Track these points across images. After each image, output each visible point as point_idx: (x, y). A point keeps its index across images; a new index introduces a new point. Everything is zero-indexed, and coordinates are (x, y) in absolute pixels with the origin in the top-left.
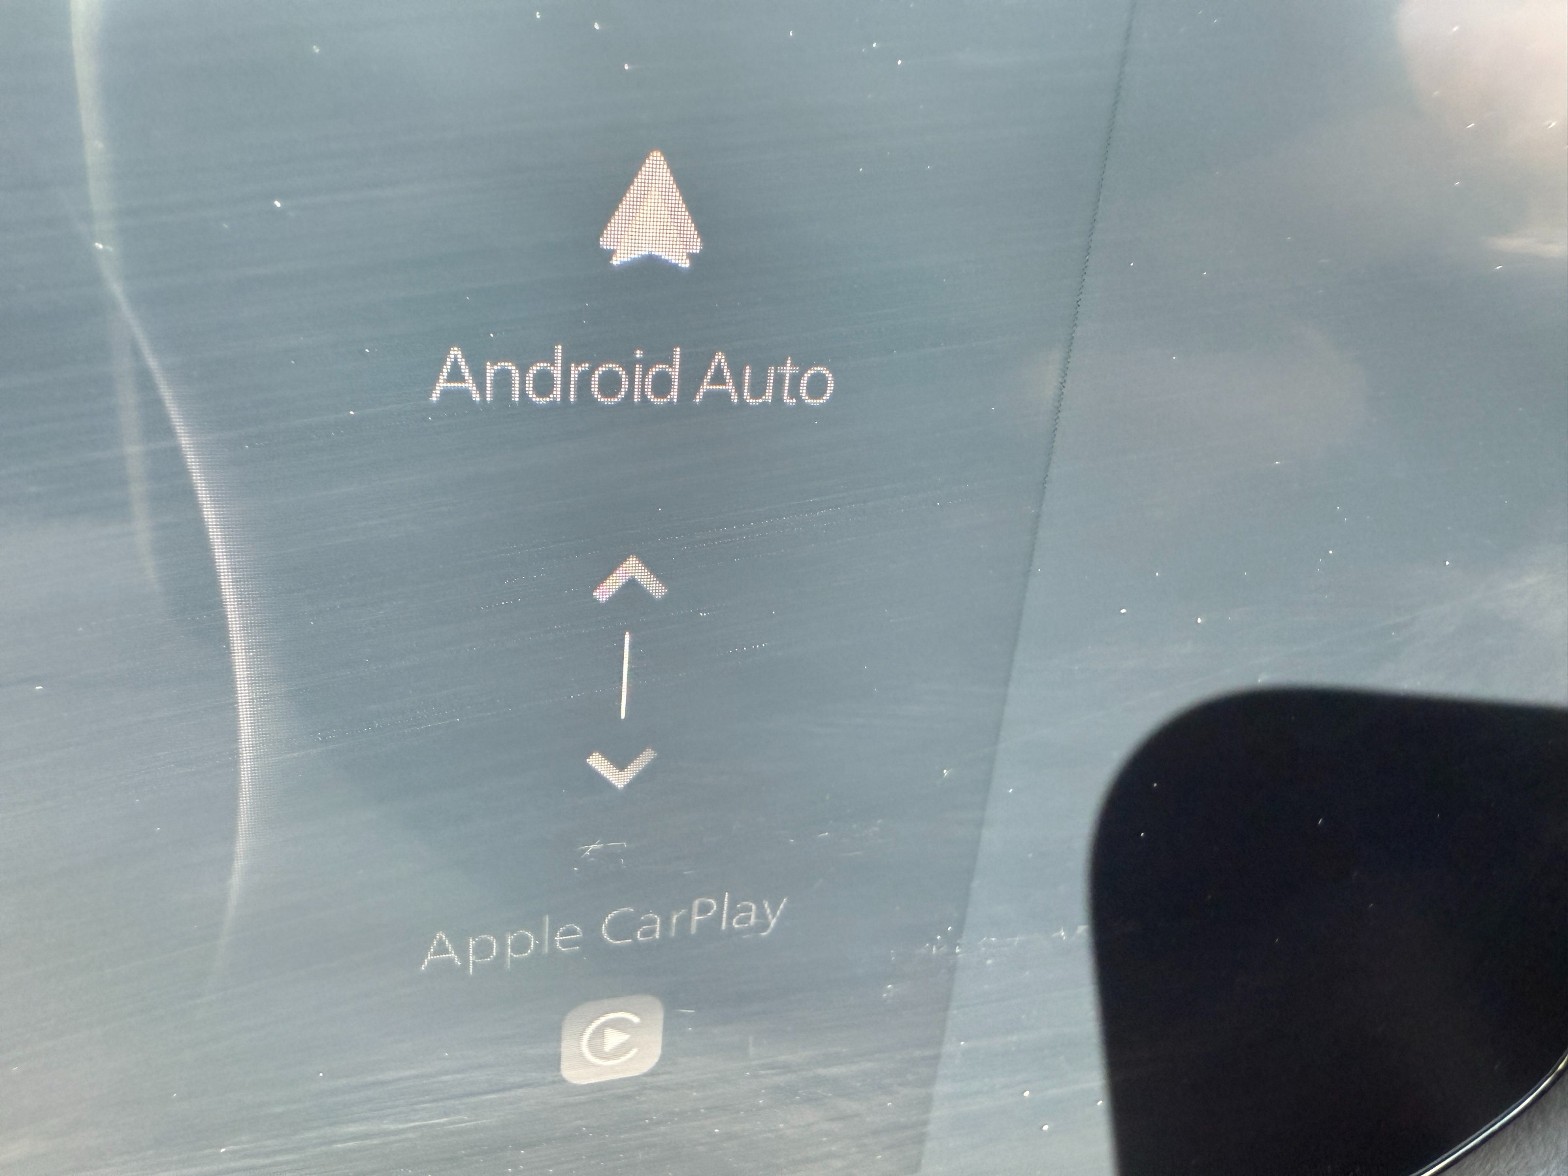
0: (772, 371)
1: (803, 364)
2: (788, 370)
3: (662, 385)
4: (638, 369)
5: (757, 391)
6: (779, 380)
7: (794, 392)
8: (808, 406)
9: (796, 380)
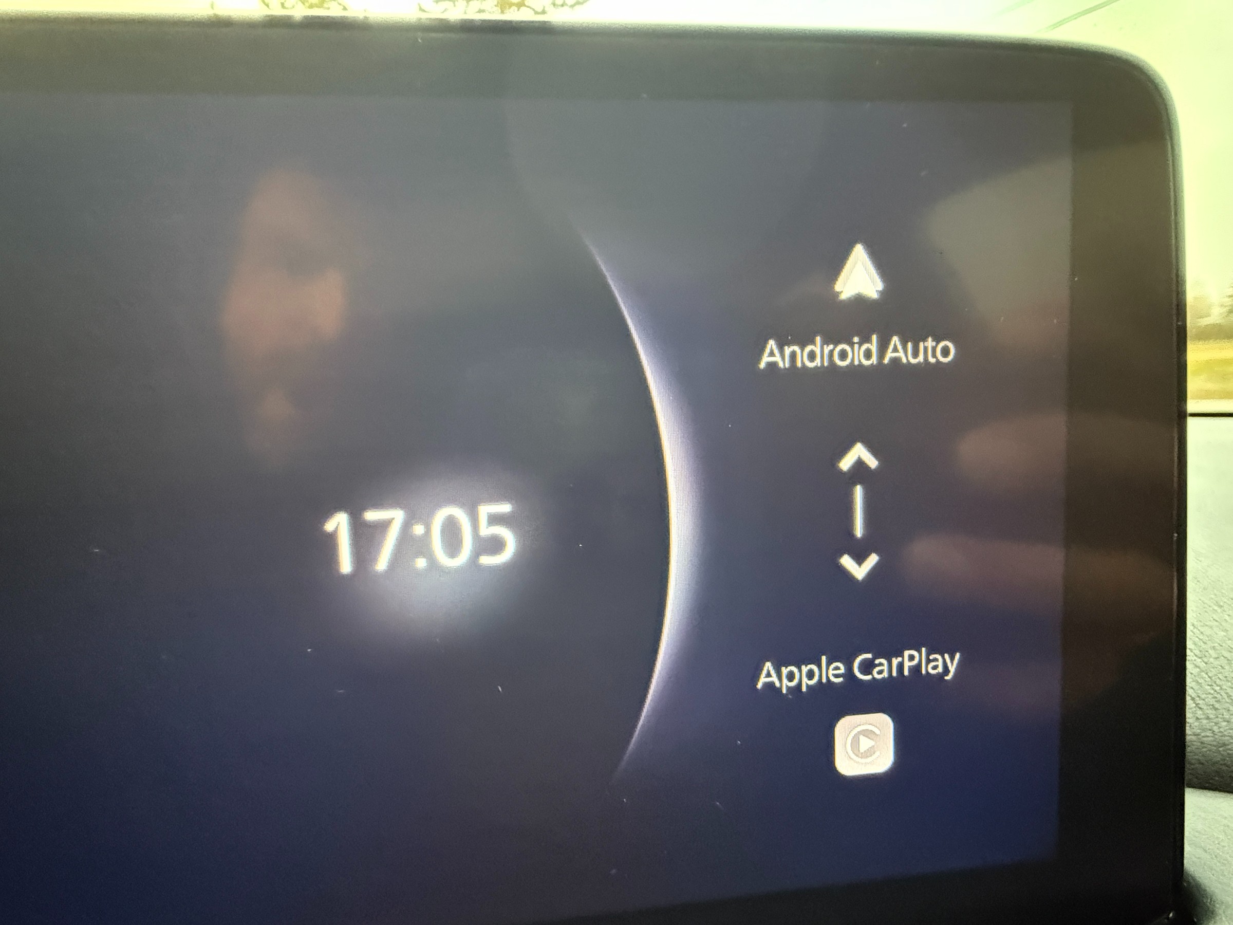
0: (921, 345)
1: (938, 340)
2: (930, 343)
3: (868, 354)
4: (856, 346)
5: (916, 354)
6: (926, 349)
7: (934, 356)
8: (941, 363)
9: (934, 349)
